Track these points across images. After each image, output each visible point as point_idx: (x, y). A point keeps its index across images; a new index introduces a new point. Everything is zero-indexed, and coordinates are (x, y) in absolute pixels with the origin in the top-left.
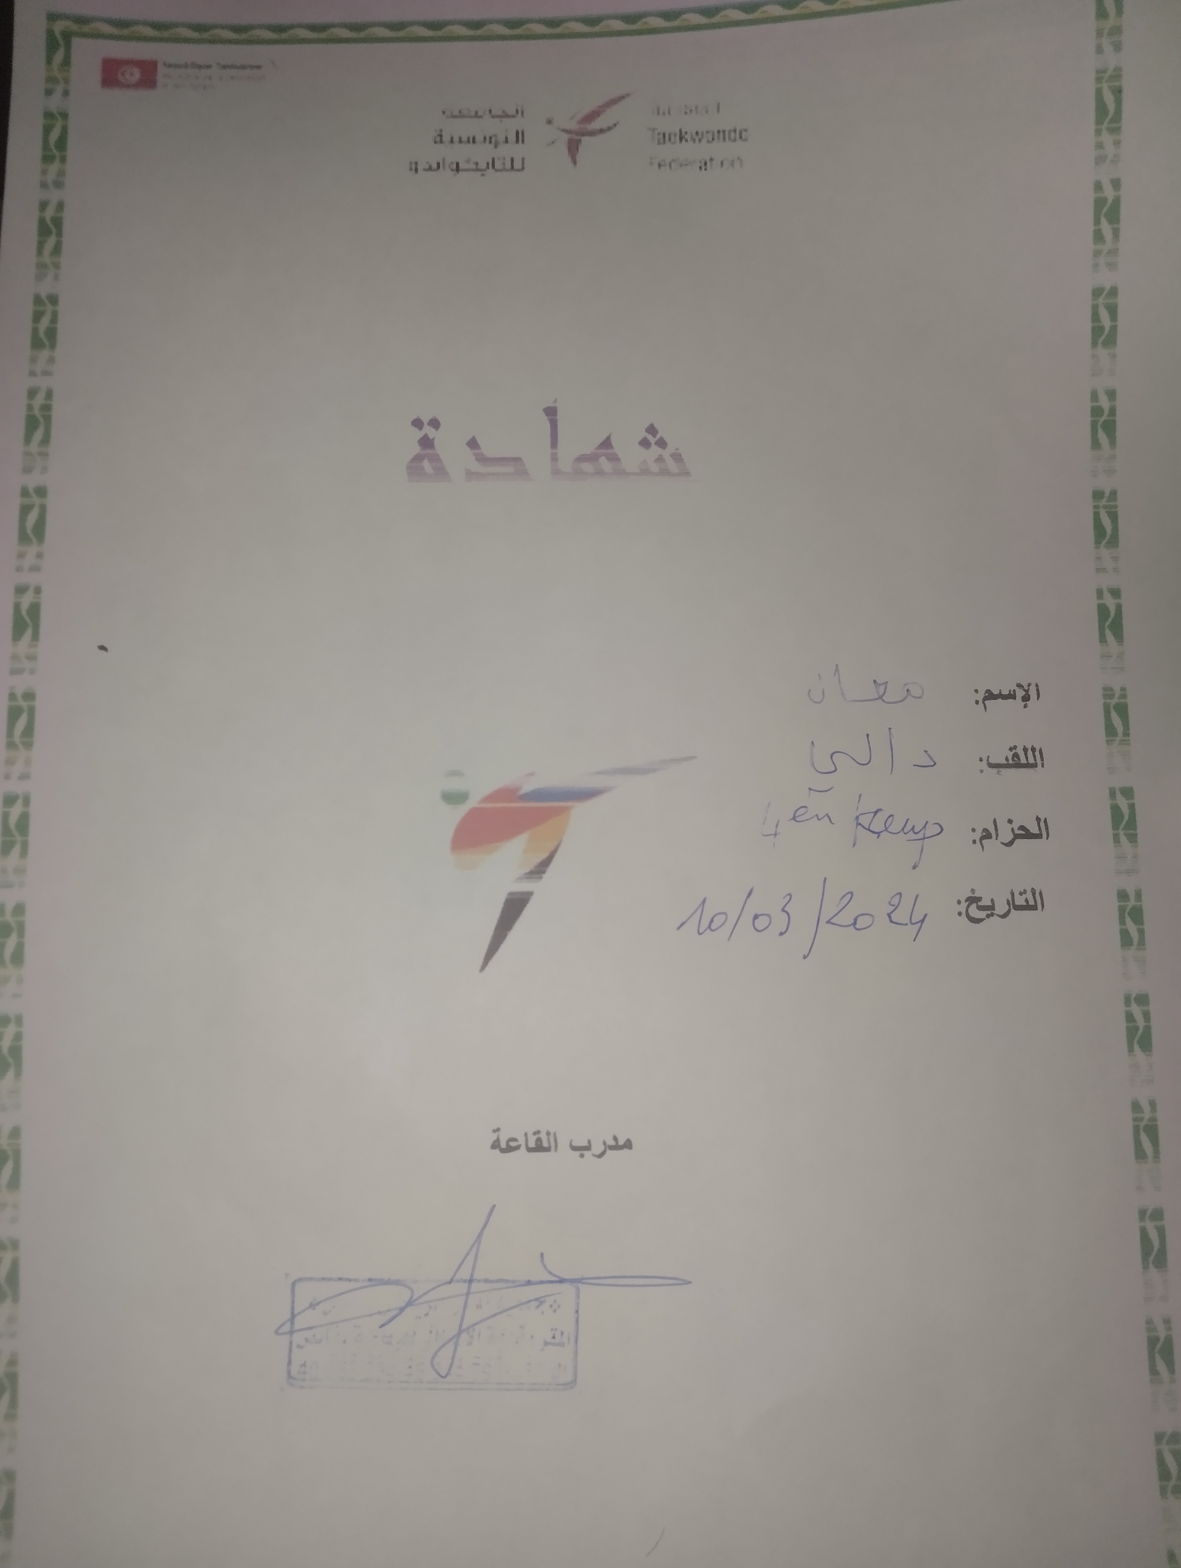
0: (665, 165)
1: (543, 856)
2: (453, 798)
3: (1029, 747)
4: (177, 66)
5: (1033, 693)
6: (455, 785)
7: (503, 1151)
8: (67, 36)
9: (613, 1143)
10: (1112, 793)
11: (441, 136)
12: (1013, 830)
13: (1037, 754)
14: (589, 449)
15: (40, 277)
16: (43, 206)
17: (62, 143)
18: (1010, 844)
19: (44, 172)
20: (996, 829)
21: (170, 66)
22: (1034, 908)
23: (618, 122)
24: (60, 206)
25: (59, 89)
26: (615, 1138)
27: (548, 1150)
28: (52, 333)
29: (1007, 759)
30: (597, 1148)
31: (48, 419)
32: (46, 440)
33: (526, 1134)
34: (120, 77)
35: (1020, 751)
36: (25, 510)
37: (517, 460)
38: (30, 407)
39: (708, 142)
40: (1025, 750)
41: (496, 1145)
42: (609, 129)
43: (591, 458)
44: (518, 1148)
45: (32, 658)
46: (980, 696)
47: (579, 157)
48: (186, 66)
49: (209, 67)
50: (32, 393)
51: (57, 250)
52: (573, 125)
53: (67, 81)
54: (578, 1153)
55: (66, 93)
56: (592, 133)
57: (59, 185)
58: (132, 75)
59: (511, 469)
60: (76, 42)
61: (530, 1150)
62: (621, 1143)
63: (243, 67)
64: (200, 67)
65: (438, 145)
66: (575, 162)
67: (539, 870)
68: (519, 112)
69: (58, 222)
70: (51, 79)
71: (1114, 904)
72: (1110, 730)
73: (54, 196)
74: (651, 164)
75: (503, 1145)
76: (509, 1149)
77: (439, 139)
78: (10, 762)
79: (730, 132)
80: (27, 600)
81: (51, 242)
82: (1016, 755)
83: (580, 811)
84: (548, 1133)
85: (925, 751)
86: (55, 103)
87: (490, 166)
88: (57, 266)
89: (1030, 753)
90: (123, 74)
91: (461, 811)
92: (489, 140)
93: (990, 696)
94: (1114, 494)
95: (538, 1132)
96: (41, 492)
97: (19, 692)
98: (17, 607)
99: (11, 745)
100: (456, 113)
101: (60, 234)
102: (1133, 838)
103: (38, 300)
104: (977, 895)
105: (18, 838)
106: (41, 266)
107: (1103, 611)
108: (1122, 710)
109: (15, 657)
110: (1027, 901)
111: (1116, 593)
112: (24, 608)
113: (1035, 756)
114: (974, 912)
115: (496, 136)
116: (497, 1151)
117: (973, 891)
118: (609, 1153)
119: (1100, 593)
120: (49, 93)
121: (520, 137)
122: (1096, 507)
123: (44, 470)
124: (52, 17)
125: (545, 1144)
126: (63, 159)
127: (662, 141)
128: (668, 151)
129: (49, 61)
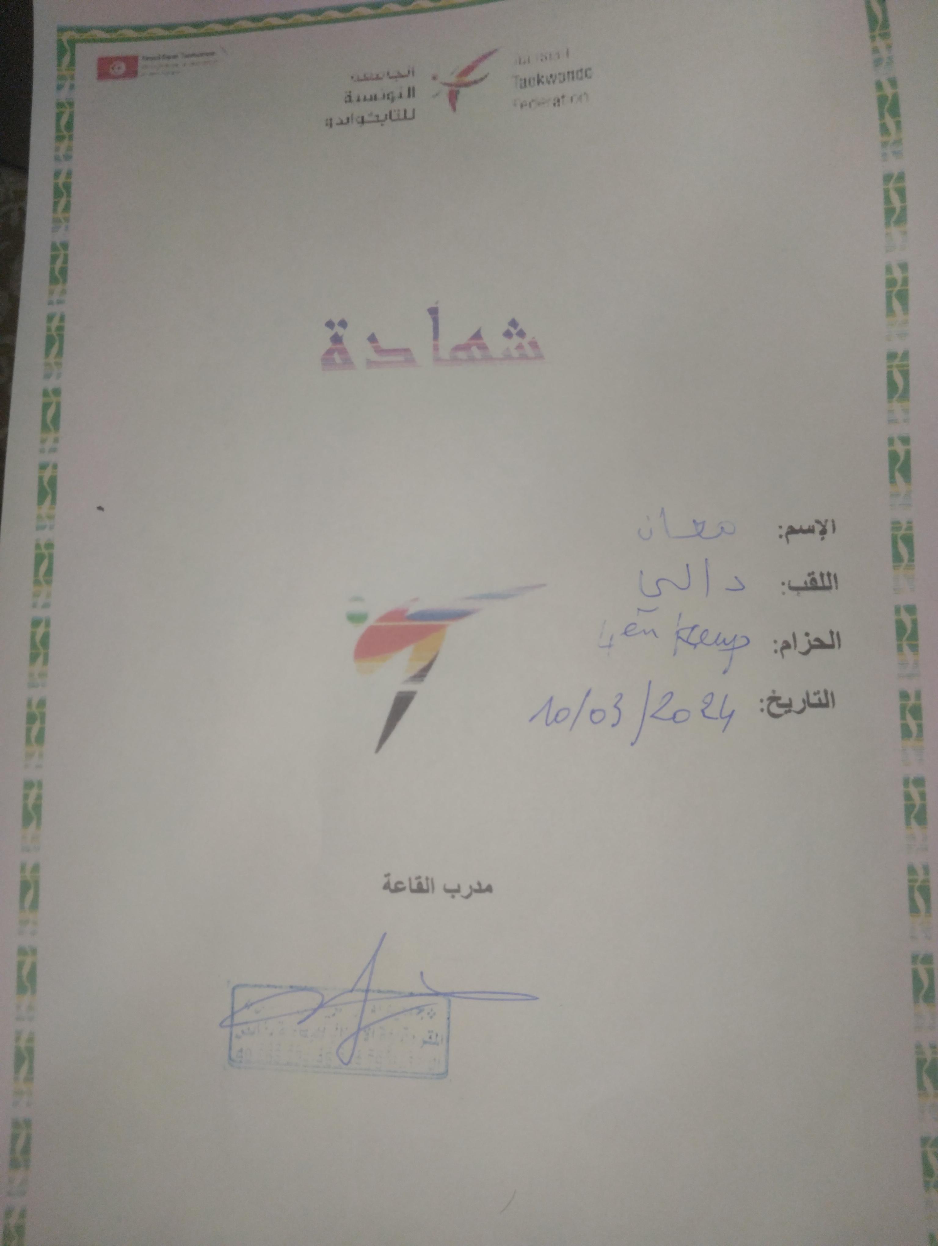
0: (526, 105)
1: (423, 664)
2: (355, 618)
3: (825, 573)
4: (153, 59)
5: (829, 528)
6: (357, 608)
7: (392, 891)
8: (72, 43)
9: (477, 887)
10: (897, 610)
11: (350, 96)
12: (809, 642)
13: (832, 578)
14: (463, 339)
15: (55, 230)
16: (57, 174)
17: (69, 126)
18: (806, 653)
19: (57, 149)
20: (795, 641)
21: (147, 59)
22: (826, 705)
23: (488, 74)
24: (69, 174)
25: (67, 84)
26: (479, 884)
27: (427, 891)
28: (64, 271)
29: (806, 583)
30: (465, 891)
31: (61, 337)
32: (60, 353)
33: (410, 879)
34: (111, 70)
35: (817, 576)
36: (46, 407)
37: (407, 350)
38: (49, 329)
39: (561, 82)
40: (822, 575)
41: (387, 886)
42: (482, 79)
43: (465, 347)
44: (404, 889)
45: (51, 517)
46: (783, 532)
47: (458, 105)
48: (159, 58)
49: (175, 57)
50: (50, 318)
51: (67, 208)
52: (453, 79)
53: (72, 77)
54: (450, 895)
55: (72, 87)
56: (467, 85)
57: (68, 157)
58: (119, 68)
59: (400, 358)
60: (78, 46)
61: (413, 891)
62: (484, 887)
63: (202, 55)
64: (169, 57)
65: (348, 103)
66: (454, 109)
67: (421, 675)
68: (411, 72)
69: (68, 187)
70: (61, 78)
71: (896, 703)
72: (897, 557)
73: (64, 166)
74: (515, 105)
75: (392, 886)
76: (397, 890)
77: (349, 99)
78: (36, 595)
79: (577, 72)
80: (47, 474)
81: (63, 202)
82: (814, 580)
83: (453, 628)
84: (427, 879)
85: (736, 578)
86: (64, 95)
87: (388, 117)
88: (67, 220)
89: (826, 578)
90: (113, 69)
91: (361, 629)
92: (389, 97)
93: (792, 531)
94: (906, 355)
95: (419, 877)
96: (57, 392)
97: (42, 543)
98: (41, 479)
99: (37, 582)
100: (362, 77)
101: (69, 195)
102: (914, 648)
103: (54, 247)
104: (777, 695)
105: (42, 650)
106: (56, 221)
107: (893, 457)
108: (908, 541)
109: (39, 517)
110: (820, 699)
111: (905, 440)
112: (46, 480)
113: (830, 580)
114: (774, 709)
115: (392, 93)
116: (387, 892)
117: (774, 691)
118: (475, 895)
119: (891, 441)
120: (59, 88)
121: (411, 92)
122: (890, 367)
123: (59, 376)
124: (61, 30)
125: (425, 887)
126: (71, 137)
127: (523, 85)
128: (528, 94)
129: (59, 63)
